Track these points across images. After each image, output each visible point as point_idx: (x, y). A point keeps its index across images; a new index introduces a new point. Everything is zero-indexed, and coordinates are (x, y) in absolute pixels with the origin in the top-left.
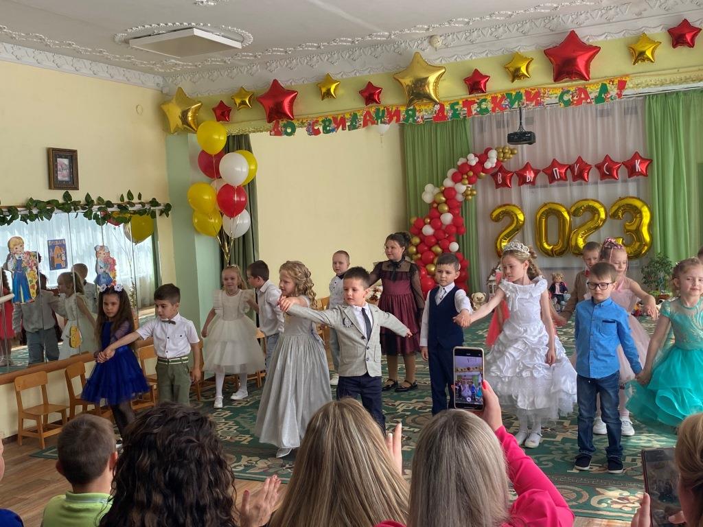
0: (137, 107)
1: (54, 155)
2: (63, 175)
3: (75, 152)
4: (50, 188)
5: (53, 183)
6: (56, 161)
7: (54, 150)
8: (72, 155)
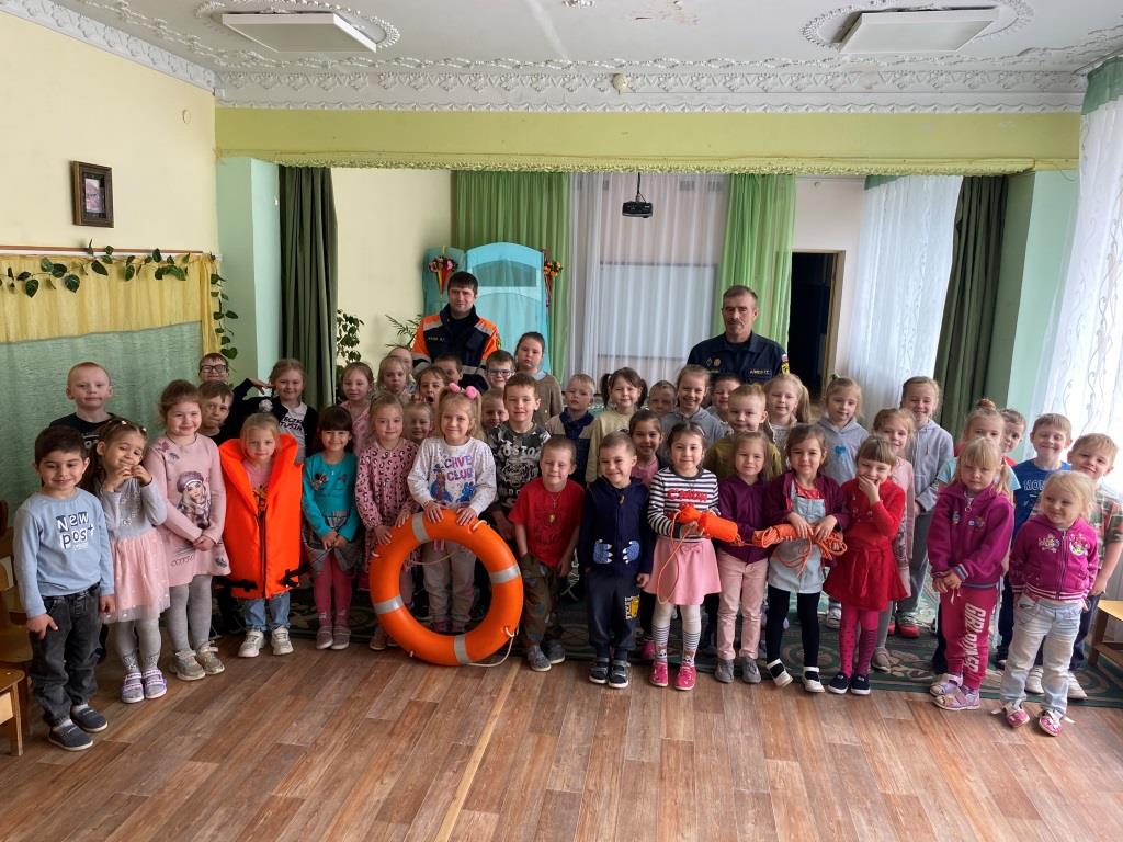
0: (184, 112)
1: (81, 173)
2: (92, 206)
3: (108, 170)
4: (75, 222)
5: (80, 216)
6: (84, 182)
7: (82, 165)
8: (103, 175)
